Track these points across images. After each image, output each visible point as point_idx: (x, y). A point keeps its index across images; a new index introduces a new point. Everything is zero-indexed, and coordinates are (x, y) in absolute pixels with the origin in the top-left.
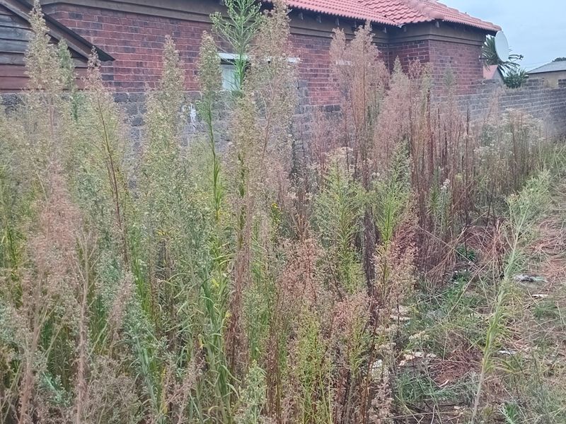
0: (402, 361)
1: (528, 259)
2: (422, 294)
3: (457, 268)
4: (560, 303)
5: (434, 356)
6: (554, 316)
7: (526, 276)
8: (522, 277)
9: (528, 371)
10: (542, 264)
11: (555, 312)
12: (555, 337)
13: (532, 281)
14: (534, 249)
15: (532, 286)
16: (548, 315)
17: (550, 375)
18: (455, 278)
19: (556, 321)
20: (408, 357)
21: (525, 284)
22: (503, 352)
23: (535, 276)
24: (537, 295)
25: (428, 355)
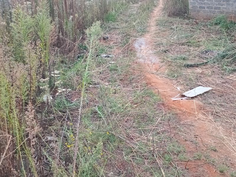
0: (57, 93)
1: (107, 48)
2: (65, 65)
3: (79, 53)
4: (119, 65)
5: (70, 90)
6: (117, 70)
7: (107, 55)
8: (105, 55)
9: (107, 92)
10: (112, 50)
11: (117, 69)
12: (117, 78)
13: (109, 57)
14: (110, 44)
15: (109, 59)
16: (115, 70)
17: (115, 93)
18: (79, 57)
19: (117, 72)
20: (60, 91)
21: (106, 58)
22: (97, 86)
23: (110, 55)
24: (111, 62)
25: (68, 90)
